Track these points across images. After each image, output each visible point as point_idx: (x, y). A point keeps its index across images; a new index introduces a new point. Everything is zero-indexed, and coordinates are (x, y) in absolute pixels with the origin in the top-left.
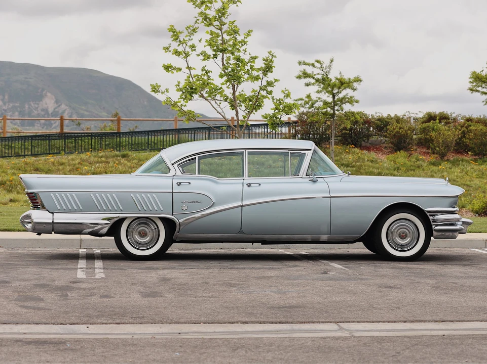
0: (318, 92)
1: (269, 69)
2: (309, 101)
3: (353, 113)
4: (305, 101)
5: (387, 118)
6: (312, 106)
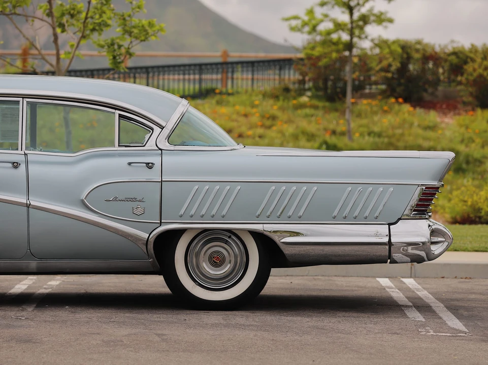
0: (323, 4)
2: (310, 20)
3: (385, 42)
4: (303, 21)
5: (471, 51)
6: (314, 29)
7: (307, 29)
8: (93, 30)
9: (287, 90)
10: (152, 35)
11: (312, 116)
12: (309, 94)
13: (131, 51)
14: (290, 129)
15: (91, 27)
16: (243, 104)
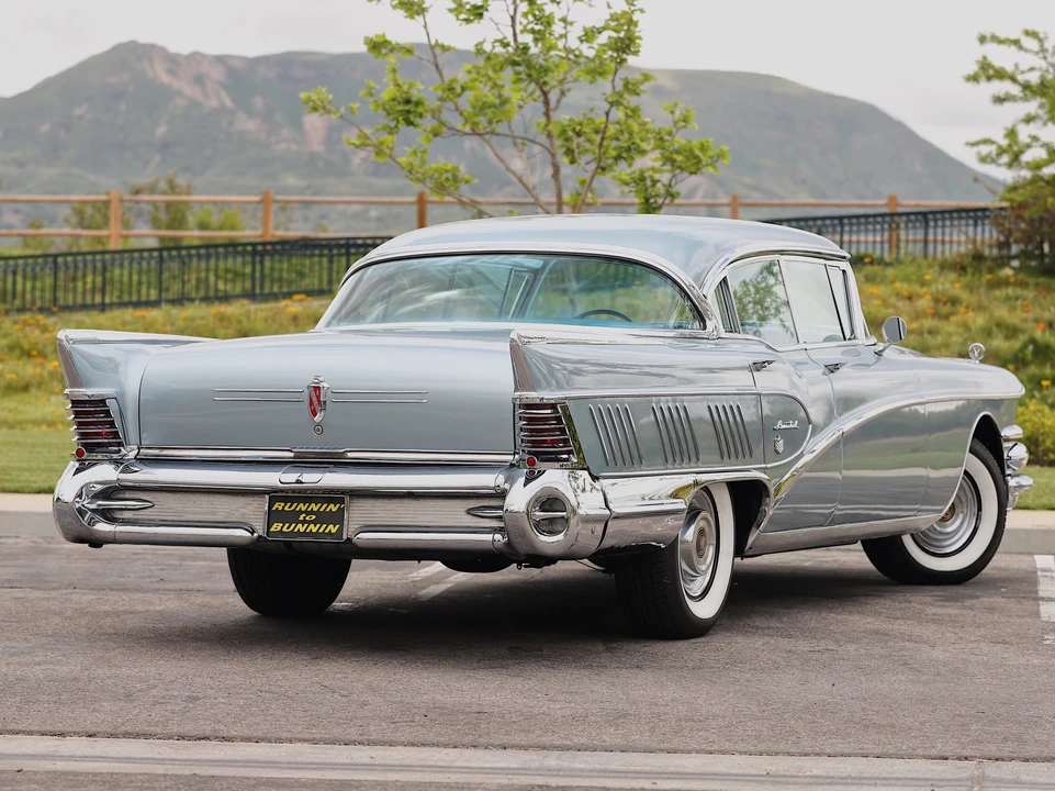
0: (1029, 119)
1: (628, 47)
2: (1010, 146)
4: (1000, 147)
6: (1016, 158)
7: (1005, 159)
8: (618, 158)
9: (978, 257)
10: (707, 165)
11: (1017, 299)
12: (1015, 263)
13: (674, 190)
14: (979, 321)
15: (614, 153)
16: (907, 279)
